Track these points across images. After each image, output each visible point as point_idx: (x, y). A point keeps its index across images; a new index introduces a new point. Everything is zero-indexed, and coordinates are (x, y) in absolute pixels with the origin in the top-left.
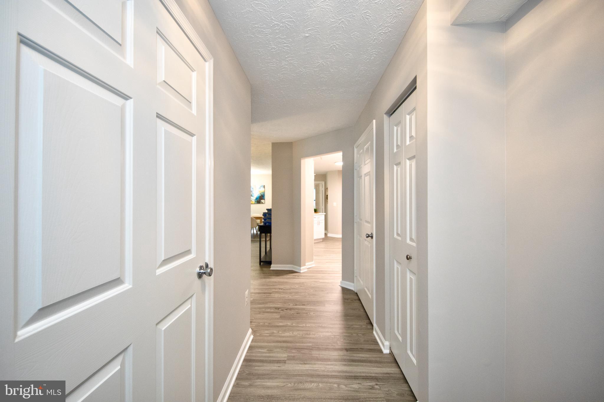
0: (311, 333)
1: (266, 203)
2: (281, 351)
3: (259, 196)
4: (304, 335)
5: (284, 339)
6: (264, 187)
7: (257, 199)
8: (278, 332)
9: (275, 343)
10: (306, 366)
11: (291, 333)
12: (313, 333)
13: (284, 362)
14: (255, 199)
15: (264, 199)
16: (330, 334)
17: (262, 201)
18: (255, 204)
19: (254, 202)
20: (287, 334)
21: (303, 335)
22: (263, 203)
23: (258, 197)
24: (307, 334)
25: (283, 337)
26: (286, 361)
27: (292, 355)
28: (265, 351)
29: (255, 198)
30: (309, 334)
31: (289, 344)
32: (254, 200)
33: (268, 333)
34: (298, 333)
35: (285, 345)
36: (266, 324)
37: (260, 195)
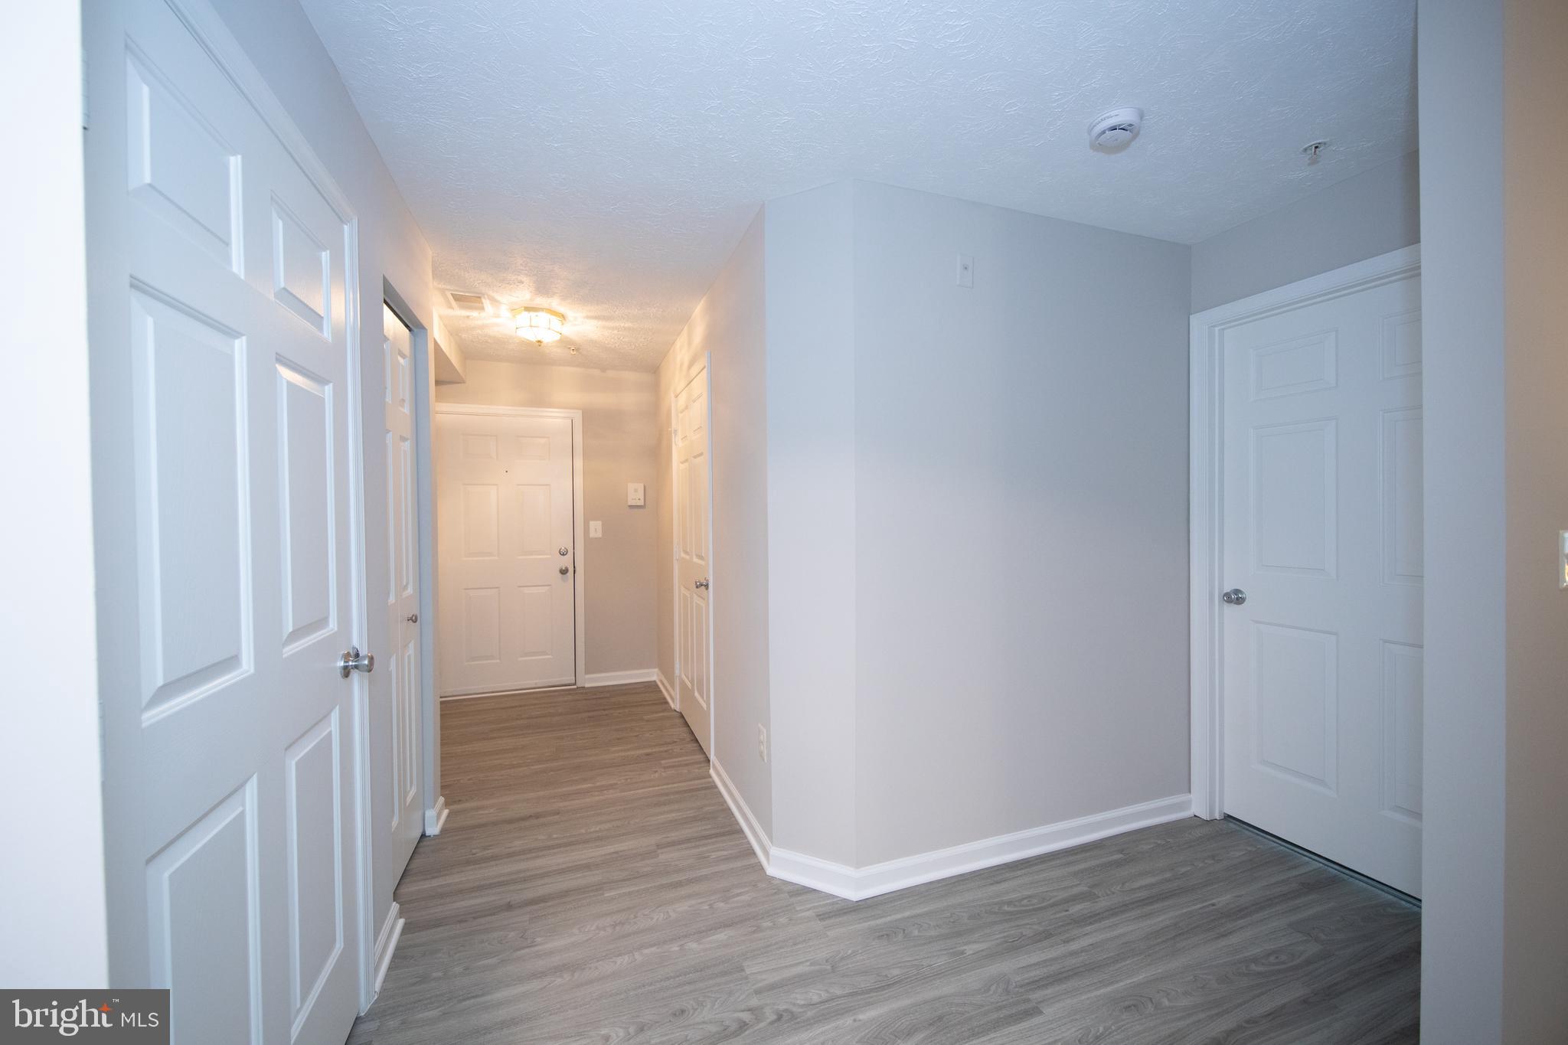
0: (610, 930)
2: (677, 863)
4: (632, 916)
5: (683, 891)
8: (711, 906)
9: (701, 876)
10: (612, 850)
11: (673, 915)
12: (602, 933)
13: (659, 846)
16: (549, 946)
20: (683, 907)
21: (636, 917)
24: (622, 924)
25: (689, 896)
26: (658, 849)
27: (648, 862)
28: (713, 854)
30: (614, 926)
31: (664, 881)
33: (738, 895)
34: (652, 919)
35: (676, 878)
36: (769, 924)
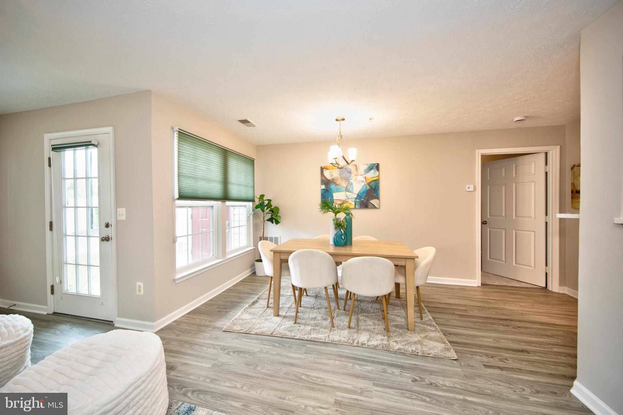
1: (381, 208)
3: (364, 189)
6: (377, 167)
7: (359, 196)
14: (356, 198)
15: (378, 198)
17: (374, 202)
18: (355, 208)
19: (354, 203)
22: (375, 207)
23: (364, 192)
29: (355, 196)
32: (354, 200)
37: (368, 188)
